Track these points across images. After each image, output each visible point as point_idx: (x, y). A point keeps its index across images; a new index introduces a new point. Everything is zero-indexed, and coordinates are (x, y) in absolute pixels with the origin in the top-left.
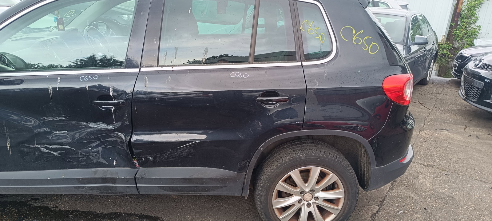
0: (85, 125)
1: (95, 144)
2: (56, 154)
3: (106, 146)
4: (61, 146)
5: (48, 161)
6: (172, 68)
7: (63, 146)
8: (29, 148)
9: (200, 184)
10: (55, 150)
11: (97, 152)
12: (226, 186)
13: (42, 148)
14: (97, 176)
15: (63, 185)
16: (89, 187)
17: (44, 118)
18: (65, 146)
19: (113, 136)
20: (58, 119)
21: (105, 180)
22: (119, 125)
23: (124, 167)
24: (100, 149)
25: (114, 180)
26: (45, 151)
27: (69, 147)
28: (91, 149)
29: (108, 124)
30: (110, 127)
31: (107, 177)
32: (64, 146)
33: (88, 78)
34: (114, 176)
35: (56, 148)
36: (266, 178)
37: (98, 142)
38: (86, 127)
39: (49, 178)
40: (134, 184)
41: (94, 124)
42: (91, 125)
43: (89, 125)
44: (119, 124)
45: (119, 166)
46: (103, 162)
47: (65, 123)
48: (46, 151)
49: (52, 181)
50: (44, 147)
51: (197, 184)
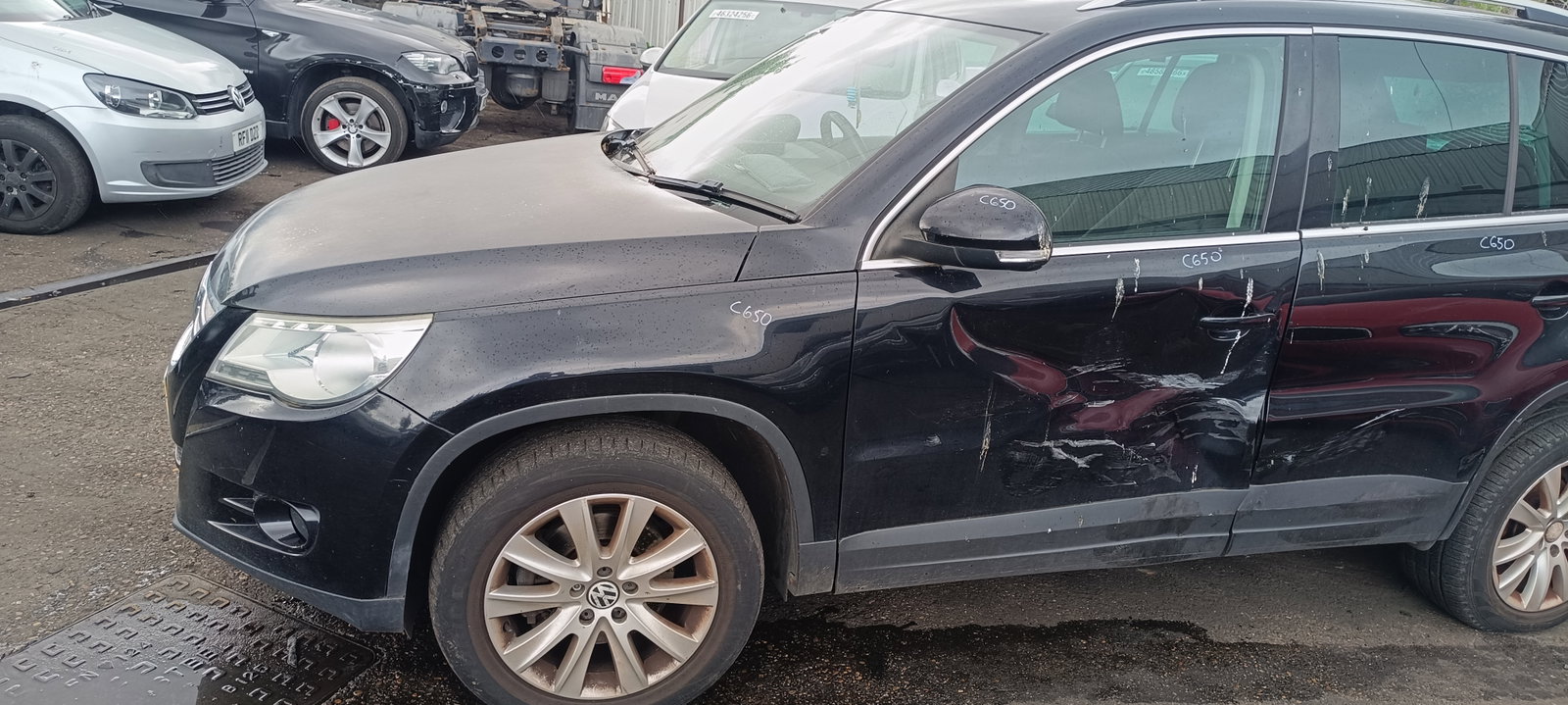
0: (1153, 382)
1: (1162, 432)
2: (1081, 463)
3: (1182, 435)
4: (1097, 442)
5: (1059, 482)
6: (1366, 229)
7: (1103, 442)
8: (1028, 451)
9: (1369, 518)
10: (1080, 452)
11: (1165, 452)
12: (1418, 519)
13: (1055, 450)
14: (1153, 516)
15: (1071, 546)
16: (1126, 547)
17: (1075, 367)
18: (1107, 441)
19: (1205, 407)
20: (1104, 369)
21: (1165, 525)
22: (1233, 379)
23: (1210, 487)
24: (1170, 442)
25: (1184, 524)
26: (1061, 457)
27: (1114, 443)
28: (1153, 444)
29: (1205, 376)
30: (1203, 386)
31: (1175, 515)
32: (1104, 439)
33: (1198, 258)
34: (1191, 512)
35: (1087, 446)
36: (1499, 492)
37: (1170, 426)
38: (1154, 388)
39: (1050, 530)
40: (1225, 532)
41: (1174, 378)
42: (1169, 382)
43: (1161, 382)
44: (1235, 375)
45: (1201, 487)
46: (1172, 477)
47: (1115, 378)
48: (1063, 455)
49: (1054, 539)
50: (1061, 447)
51: (1364, 516)
